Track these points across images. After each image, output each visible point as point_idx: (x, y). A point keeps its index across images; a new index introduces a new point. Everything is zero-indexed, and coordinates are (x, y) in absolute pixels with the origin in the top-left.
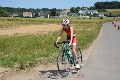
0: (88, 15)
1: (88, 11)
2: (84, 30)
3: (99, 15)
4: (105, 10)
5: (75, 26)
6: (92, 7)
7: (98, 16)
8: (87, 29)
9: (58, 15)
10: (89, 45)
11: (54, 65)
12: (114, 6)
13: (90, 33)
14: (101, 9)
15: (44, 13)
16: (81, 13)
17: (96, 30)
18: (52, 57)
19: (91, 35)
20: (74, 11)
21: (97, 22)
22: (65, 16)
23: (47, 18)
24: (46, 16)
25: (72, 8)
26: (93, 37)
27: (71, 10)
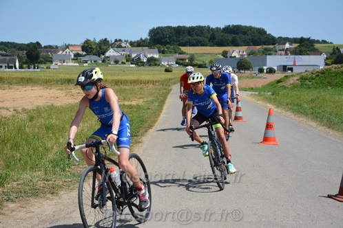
0: (132, 61)
1: (131, 52)
3: (163, 63)
4: (180, 49)
6: (141, 39)
7: (159, 65)
8: (129, 100)
9: (47, 61)
11: (25, 209)
12: (201, 38)
13: (137, 111)
14: (167, 46)
15: (3, 55)
16: (114, 56)
17: (152, 102)
18: (18, 185)
19: (139, 117)
20: (94, 49)
21: (156, 82)
22: (69, 64)
23: (14, 69)
24: (10, 65)
25: (87, 42)
26: (143, 122)
27: (84, 48)
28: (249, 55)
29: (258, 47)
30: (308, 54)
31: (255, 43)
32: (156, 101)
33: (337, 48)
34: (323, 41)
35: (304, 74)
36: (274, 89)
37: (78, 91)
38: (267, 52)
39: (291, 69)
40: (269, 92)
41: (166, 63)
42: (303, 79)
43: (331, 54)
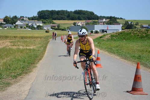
0: (29, 27)
1: (29, 23)
2: (25, 48)
3: (44, 28)
4: (52, 21)
5: (11, 43)
6: (34, 16)
7: (43, 29)
8: (29, 46)
10: (31, 68)
12: (63, 16)
13: (33, 52)
14: (47, 20)
16: (20, 24)
17: (40, 47)
19: (35, 55)
20: (10, 21)
21: (42, 37)
25: (6, 17)
26: (37, 57)
27: (4, 20)
28: (86, 24)
29: (90, 21)
30: (114, 24)
31: (89, 19)
32: (42, 47)
33: (127, 22)
34: (121, 18)
35: (113, 34)
36: (99, 41)
37: (2, 42)
38: (95, 23)
39: (106, 31)
40: (96, 42)
41: (46, 28)
42: (112, 36)
43: (124, 25)
